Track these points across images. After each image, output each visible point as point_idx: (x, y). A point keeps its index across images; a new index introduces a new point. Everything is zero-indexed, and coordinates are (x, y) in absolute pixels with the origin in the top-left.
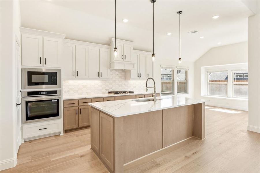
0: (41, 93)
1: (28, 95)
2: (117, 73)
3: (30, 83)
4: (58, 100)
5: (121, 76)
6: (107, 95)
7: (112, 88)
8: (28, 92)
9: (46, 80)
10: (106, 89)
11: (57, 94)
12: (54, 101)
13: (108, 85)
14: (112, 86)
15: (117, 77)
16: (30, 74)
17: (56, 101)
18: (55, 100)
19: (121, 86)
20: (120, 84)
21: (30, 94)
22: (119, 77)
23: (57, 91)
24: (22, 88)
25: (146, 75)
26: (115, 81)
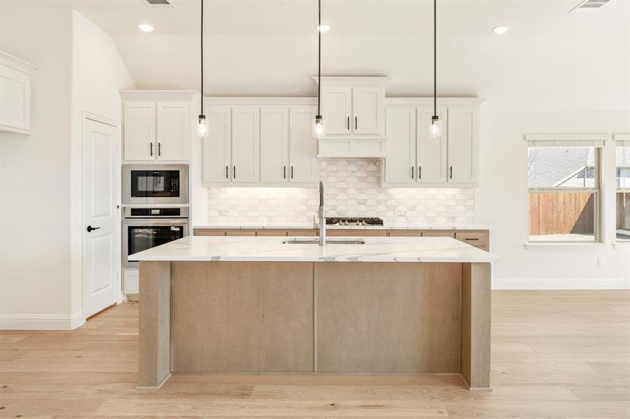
0: (153, 212)
1: (132, 215)
2: (353, 167)
3: (135, 193)
4: (181, 228)
5: (366, 175)
8: (132, 209)
9: (161, 187)
11: (179, 215)
12: (175, 229)
14: (336, 203)
15: (355, 180)
16: (135, 175)
17: (179, 229)
18: (176, 227)
19: (364, 204)
20: (362, 197)
21: (135, 212)
22: (357, 177)
23: (179, 209)
24: (123, 202)
25: (444, 172)
26: (344, 190)
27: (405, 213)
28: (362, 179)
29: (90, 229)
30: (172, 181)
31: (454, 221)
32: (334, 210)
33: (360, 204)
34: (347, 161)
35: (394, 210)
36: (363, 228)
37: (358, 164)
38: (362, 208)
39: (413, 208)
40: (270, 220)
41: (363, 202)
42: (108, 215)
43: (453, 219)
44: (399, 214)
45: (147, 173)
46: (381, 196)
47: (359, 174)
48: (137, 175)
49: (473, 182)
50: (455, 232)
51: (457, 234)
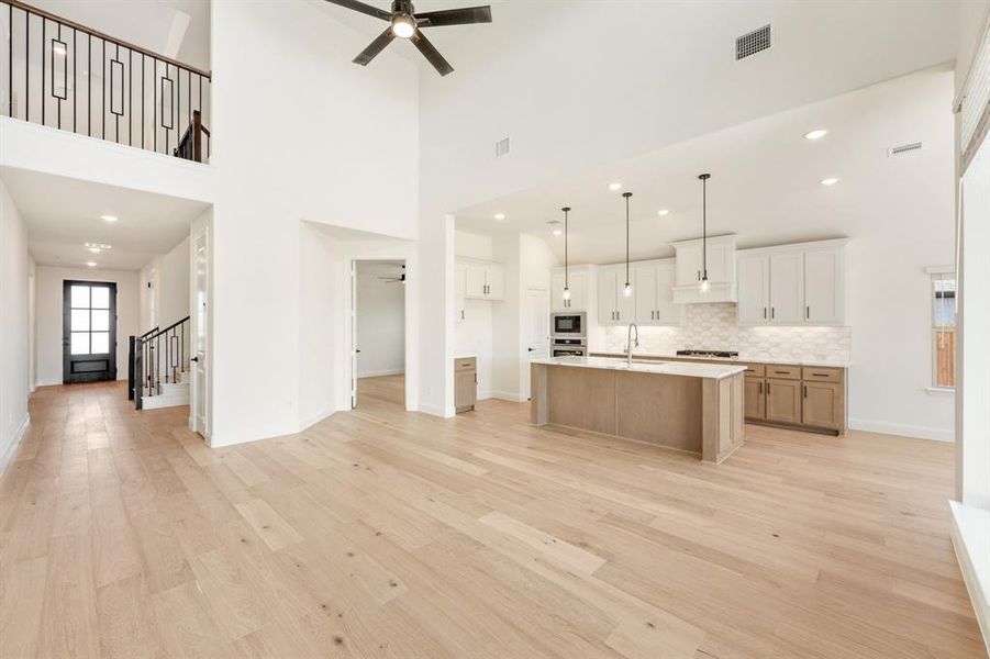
0: (567, 342)
1: (556, 343)
2: (717, 310)
3: (557, 330)
4: (582, 351)
5: (727, 316)
6: (674, 355)
8: (556, 340)
9: (571, 326)
11: (581, 344)
12: (578, 351)
15: (716, 319)
19: (727, 340)
20: (725, 334)
21: (558, 341)
22: (719, 318)
23: (580, 340)
24: (552, 336)
25: (801, 312)
26: (708, 329)
27: (768, 349)
28: (724, 319)
29: (530, 350)
30: (576, 323)
33: (722, 340)
35: (756, 347)
38: (724, 343)
39: (777, 345)
41: (725, 339)
42: (542, 342)
45: (564, 318)
46: (744, 334)
47: (722, 315)
48: (558, 319)
49: (835, 321)
50: (801, 367)
51: (804, 369)
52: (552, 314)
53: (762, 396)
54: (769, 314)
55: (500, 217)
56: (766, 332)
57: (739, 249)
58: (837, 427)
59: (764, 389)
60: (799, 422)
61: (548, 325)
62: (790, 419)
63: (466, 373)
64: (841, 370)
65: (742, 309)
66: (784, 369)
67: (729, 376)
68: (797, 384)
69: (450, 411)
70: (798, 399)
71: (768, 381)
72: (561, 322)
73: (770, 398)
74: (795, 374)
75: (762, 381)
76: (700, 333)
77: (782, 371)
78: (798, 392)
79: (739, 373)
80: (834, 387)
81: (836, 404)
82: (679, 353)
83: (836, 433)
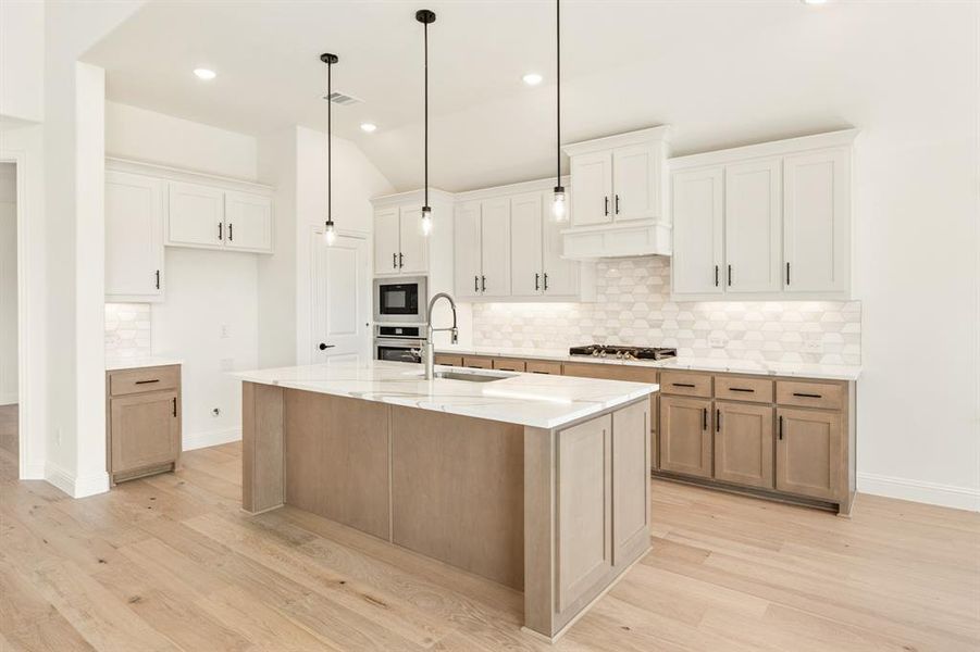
0: (397, 331)
1: (381, 334)
2: (642, 271)
7: (620, 335)
8: (381, 328)
9: (403, 303)
10: (594, 334)
11: (417, 335)
13: (601, 320)
14: (618, 326)
15: (642, 289)
19: (659, 327)
20: (656, 315)
21: (384, 330)
22: (648, 286)
23: (417, 329)
24: (375, 319)
25: (777, 273)
26: (630, 306)
27: (726, 342)
29: (323, 347)
30: (412, 296)
31: (817, 362)
32: (616, 334)
33: (652, 326)
34: (633, 262)
35: (706, 338)
36: (619, 362)
37: (650, 265)
39: (739, 336)
40: (536, 347)
41: (656, 325)
42: (354, 333)
43: (816, 357)
44: (714, 344)
45: (393, 288)
46: (686, 315)
47: (651, 281)
48: (385, 290)
49: (834, 291)
50: (774, 380)
51: (779, 384)
52: (375, 281)
53: (707, 434)
54: (723, 277)
55: (205, 74)
56: (722, 311)
57: (675, 155)
58: (834, 497)
59: (711, 421)
60: (769, 486)
61: (368, 300)
62: (755, 480)
63: (148, 398)
64: (843, 385)
65: (679, 269)
66: (747, 384)
67: (603, 414)
68: (767, 412)
69: (90, 479)
70: (768, 440)
71: (718, 405)
72: (391, 294)
73: (721, 438)
74: (763, 392)
75: (708, 405)
76: (618, 313)
77: (742, 386)
78: (768, 428)
79: (644, 398)
80: (831, 418)
81: (835, 451)
82: (574, 351)
83: (834, 509)
